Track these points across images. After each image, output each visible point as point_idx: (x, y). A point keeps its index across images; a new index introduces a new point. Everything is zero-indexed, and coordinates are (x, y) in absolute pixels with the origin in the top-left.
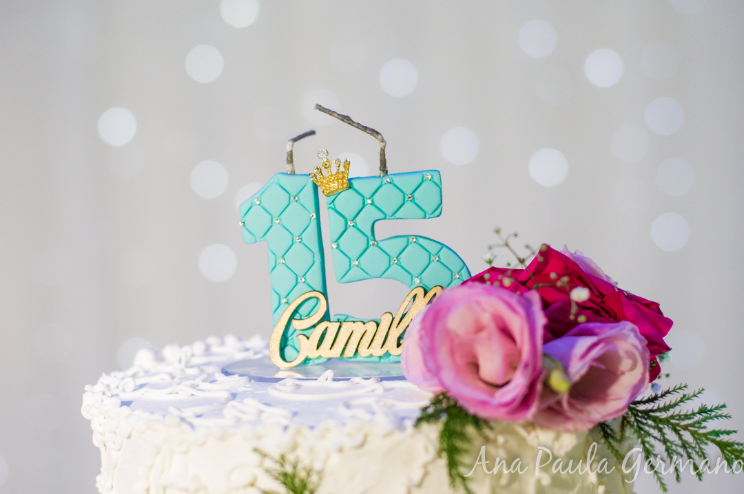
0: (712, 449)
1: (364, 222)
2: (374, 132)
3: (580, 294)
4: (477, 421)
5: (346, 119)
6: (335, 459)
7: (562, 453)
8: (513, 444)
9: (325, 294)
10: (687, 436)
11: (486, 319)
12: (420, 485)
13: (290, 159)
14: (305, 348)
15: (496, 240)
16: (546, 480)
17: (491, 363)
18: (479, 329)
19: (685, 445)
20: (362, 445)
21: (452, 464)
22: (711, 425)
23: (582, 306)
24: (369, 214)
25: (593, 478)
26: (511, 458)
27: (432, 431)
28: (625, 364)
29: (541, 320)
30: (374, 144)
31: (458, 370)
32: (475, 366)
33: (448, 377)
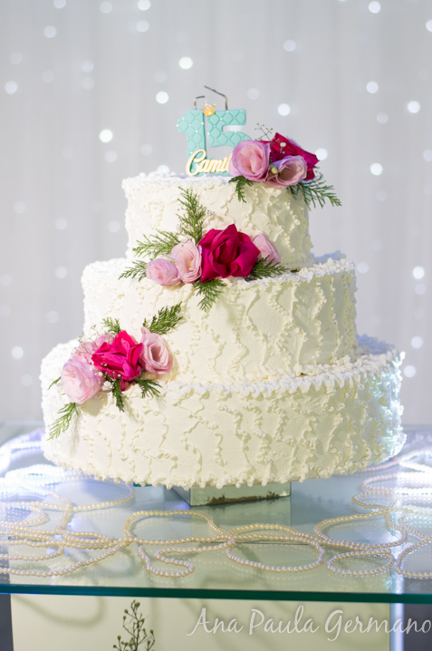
0: (326, 199)
1: (219, 126)
2: (223, 95)
3: (283, 145)
4: (248, 181)
5: (214, 91)
6: (204, 192)
7: (276, 196)
8: (261, 192)
9: (205, 150)
10: (319, 194)
11: (253, 151)
12: (230, 202)
13: (195, 104)
14: (198, 168)
15: (257, 127)
16: (271, 205)
17: (254, 165)
18: (251, 154)
19: (318, 197)
20: (212, 188)
21: (240, 194)
22: (327, 191)
23: (284, 148)
24: (221, 123)
25: (288, 208)
26: (260, 196)
27: (234, 185)
28: (298, 169)
29: (269, 151)
30: (223, 99)
31: (243, 166)
32: (250, 168)
33: (240, 168)
